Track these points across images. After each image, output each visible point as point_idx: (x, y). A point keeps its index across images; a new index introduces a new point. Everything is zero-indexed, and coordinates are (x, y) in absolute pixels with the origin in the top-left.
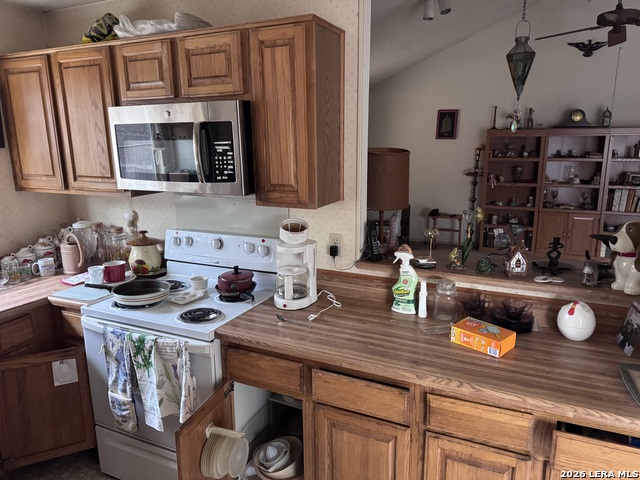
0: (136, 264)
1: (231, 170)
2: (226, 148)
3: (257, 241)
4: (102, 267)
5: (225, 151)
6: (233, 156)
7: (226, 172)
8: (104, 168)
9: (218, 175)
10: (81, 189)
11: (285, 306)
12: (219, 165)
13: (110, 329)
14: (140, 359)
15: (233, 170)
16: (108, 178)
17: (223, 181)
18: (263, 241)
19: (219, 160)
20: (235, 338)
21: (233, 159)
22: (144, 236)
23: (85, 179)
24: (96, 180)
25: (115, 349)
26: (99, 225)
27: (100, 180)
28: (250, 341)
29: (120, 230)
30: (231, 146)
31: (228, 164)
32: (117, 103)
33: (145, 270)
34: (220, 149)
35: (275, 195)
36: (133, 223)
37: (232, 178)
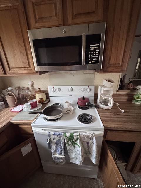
0: (40, 100)
1: (96, 58)
2: (96, 47)
3: (86, 87)
4: (29, 103)
5: (95, 49)
6: (99, 52)
7: (94, 59)
8: (25, 63)
9: (90, 61)
10: (13, 74)
11: (108, 108)
12: (91, 56)
13: (52, 133)
14: (70, 143)
15: (98, 58)
16: (27, 68)
17: (92, 63)
18: (88, 87)
19: (91, 54)
20: (114, 128)
21: (99, 53)
22: (40, 90)
23: (15, 69)
24: (21, 69)
25: (55, 140)
26: (19, 88)
27: (23, 69)
28: (122, 128)
29: (28, 88)
30: (99, 47)
31: (95, 56)
32: (29, 28)
33: (43, 101)
34: (92, 48)
35: (111, 68)
36: (32, 86)
37: (97, 62)
